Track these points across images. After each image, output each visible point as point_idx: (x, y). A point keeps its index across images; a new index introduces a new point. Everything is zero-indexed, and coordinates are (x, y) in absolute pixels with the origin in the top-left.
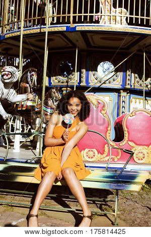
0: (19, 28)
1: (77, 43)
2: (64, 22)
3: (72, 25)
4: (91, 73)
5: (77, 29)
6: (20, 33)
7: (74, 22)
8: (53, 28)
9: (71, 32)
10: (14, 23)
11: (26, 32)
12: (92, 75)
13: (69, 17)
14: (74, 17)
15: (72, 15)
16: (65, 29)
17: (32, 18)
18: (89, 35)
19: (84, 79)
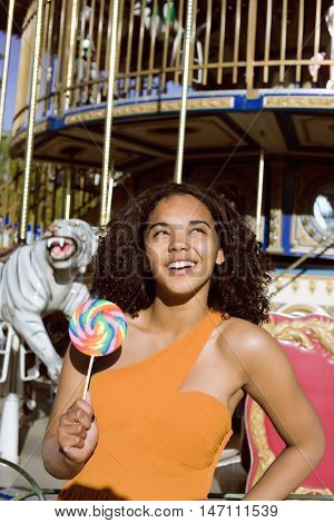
0: (104, 99)
1: (262, 141)
2: (227, 85)
3: (250, 93)
4: (297, 220)
5: (266, 103)
6: (106, 114)
7: (258, 83)
8: (198, 100)
9: (248, 112)
10: (90, 86)
11: (121, 112)
12: (300, 225)
13: (242, 70)
14: (258, 71)
15: (251, 64)
16: (231, 103)
17: (139, 71)
18: (297, 119)
19: (276, 236)
